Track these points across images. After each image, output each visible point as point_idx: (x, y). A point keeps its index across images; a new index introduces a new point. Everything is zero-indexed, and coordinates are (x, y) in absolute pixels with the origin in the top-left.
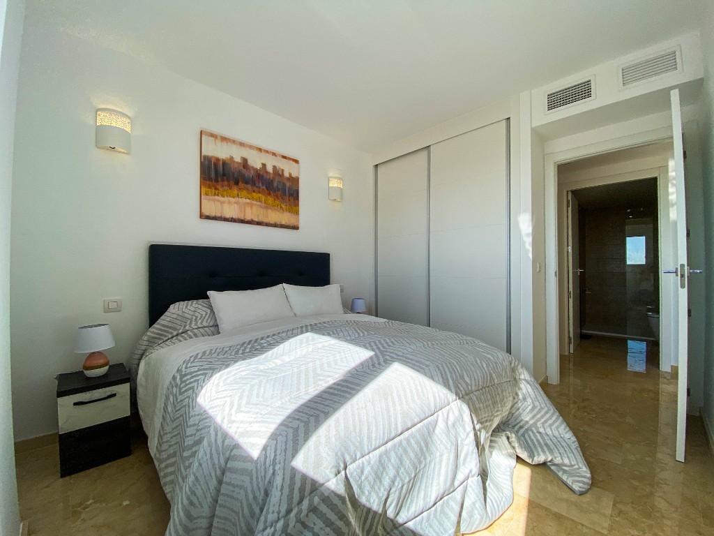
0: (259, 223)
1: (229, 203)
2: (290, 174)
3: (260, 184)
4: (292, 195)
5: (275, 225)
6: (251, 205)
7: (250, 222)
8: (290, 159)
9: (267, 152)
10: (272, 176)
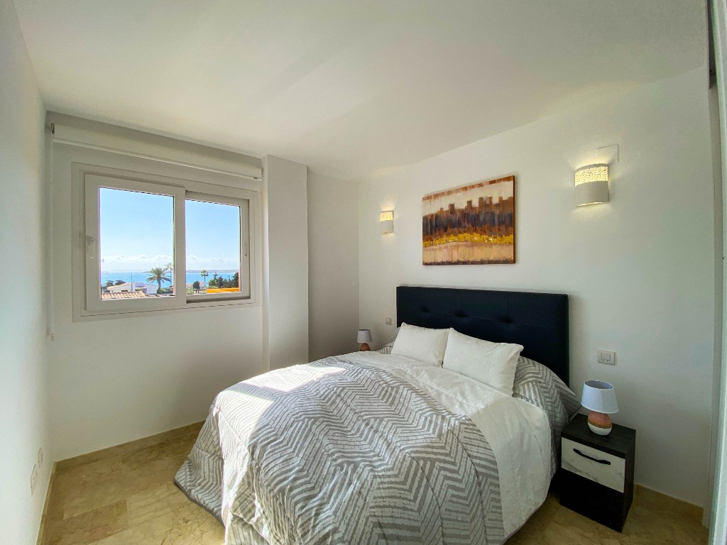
0: (465, 263)
1: (440, 249)
2: (501, 199)
3: (466, 224)
4: (504, 223)
5: (482, 262)
6: (457, 246)
7: (458, 263)
8: (500, 180)
9: (473, 187)
10: (477, 210)
